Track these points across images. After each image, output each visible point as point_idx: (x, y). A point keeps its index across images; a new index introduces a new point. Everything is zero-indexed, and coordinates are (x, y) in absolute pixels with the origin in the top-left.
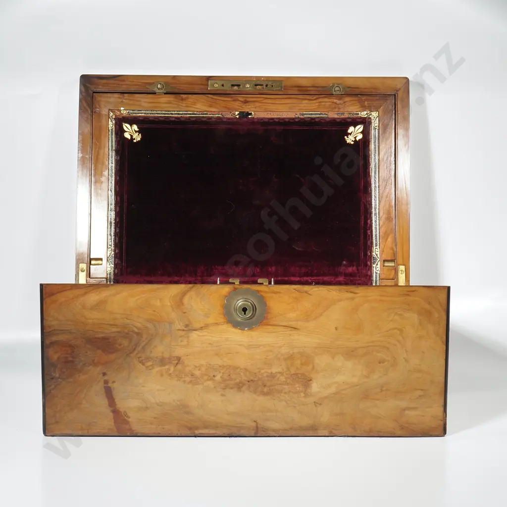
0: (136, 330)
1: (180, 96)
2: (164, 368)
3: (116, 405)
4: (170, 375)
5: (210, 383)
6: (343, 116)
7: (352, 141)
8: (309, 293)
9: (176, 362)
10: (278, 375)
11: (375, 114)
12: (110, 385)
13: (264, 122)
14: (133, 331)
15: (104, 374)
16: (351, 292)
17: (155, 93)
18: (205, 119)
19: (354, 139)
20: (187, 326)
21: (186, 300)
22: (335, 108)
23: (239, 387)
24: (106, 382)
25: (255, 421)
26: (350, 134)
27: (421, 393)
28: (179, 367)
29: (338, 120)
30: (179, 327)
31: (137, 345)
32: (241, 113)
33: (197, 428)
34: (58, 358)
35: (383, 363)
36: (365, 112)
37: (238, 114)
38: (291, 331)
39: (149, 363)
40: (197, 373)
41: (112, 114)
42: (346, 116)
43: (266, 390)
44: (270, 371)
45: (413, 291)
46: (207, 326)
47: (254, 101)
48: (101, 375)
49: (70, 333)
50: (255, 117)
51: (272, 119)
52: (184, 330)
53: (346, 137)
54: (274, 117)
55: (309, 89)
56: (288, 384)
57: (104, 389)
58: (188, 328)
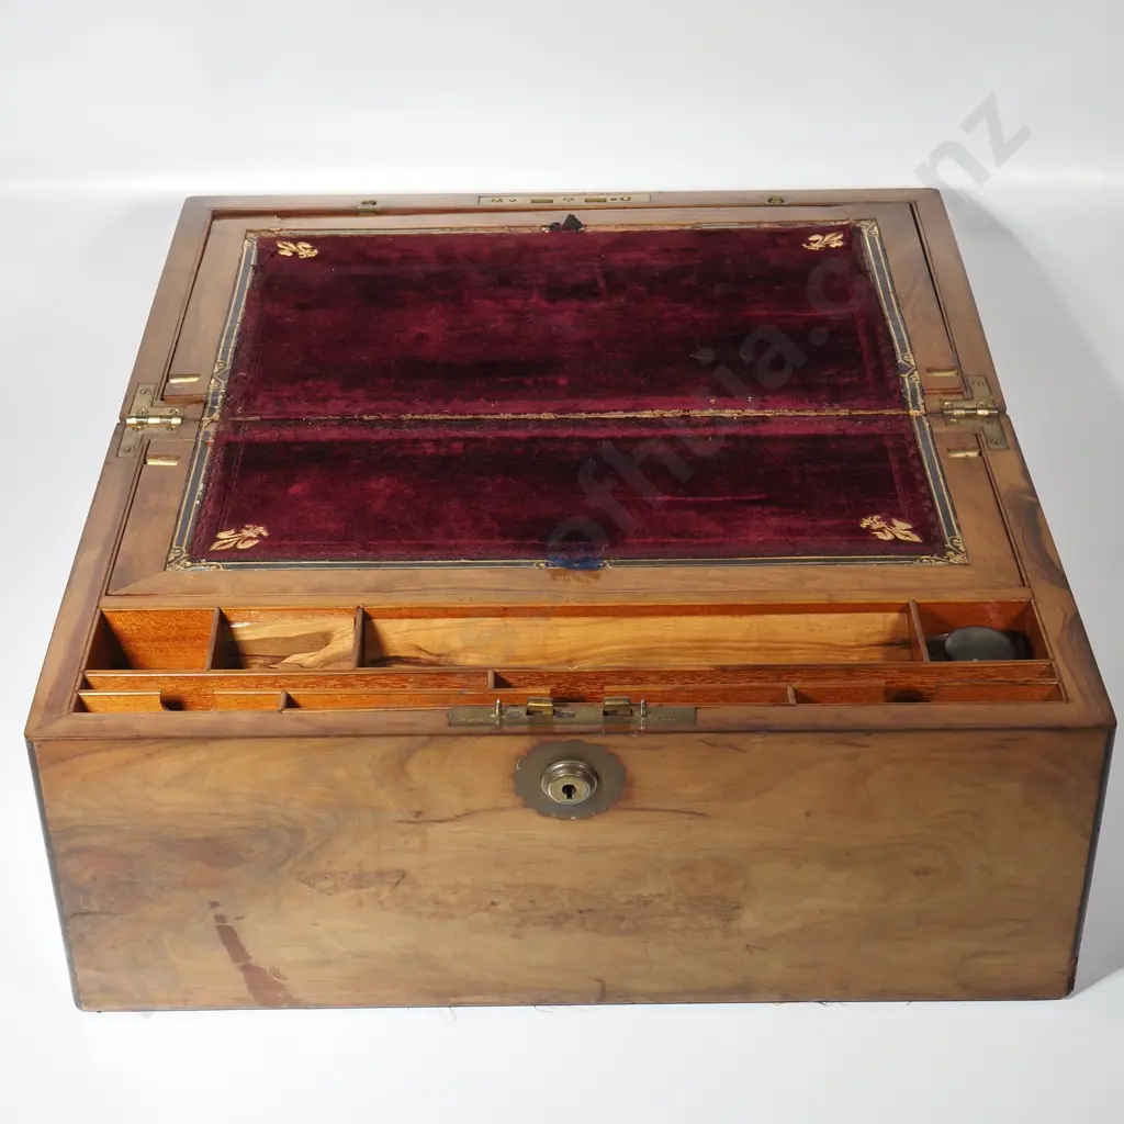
0: (286, 823)
2: (364, 891)
3: (249, 958)
4: (381, 903)
5: (484, 917)
8: (740, 746)
9: (395, 880)
10: (657, 900)
12: (230, 923)
14: (280, 826)
15: (214, 904)
16: (850, 744)
20: (418, 814)
21: (414, 766)
23: (558, 921)
24: (220, 918)
25: (598, 980)
27: (1015, 926)
28: (404, 889)
30: (399, 816)
31: (290, 852)
33: (456, 994)
34: (94, 878)
35: (926, 874)
38: (689, 819)
39: (328, 884)
40: (451, 899)
43: (624, 925)
44: (635, 893)
45: (1018, 740)
46: (470, 814)
48: (208, 906)
49: (116, 830)
52: (412, 822)
56: (680, 915)
57: (216, 931)
58: (421, 818)
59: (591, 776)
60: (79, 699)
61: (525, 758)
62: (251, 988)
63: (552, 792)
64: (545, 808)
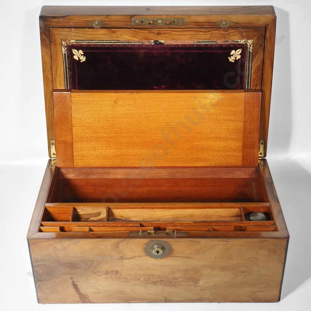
0: (89, 259)
1: (112, 30)
2: (108, 276)
3: (80, 291)
4: (112, 278)
5: (137, 282)
6: (227, 43)
7: (233, 60)
8: (199, 242)
9: (116, 273)
10: (179, 278)
11: (250, 42)
12: (75, 283)
13: (172, 47)
14: (88, 260)
15: (72, 278)
17: (93, 28)
18: (130, 46)
19: (234, 59)
20: (121, 257)
21: (121, 246)
22: (222, 37)
23: (155, 283)
24: (73, 282)
25: (165, 297)
26: (232, 55)
27: (266, 285)
28: (118, 275)
29: (224, 46)
30: (117, 258)
31: (90, 266)
32: (156, 42)
33: (130, 300)
34: (43, 272)
35: (244, 272)
36: (244, 40)
37: (153, 42)
38: (187, 259)
39: (99, 274)
40: (129, 278)
41: (64, 42)
42: (230, 42)
43: (171, 284)
44: (174, 276)
46: (134, 257)
47: (164, 33)
48: (70, 279)
49: (48, 260)
50: (165, 44)
51: (178, 45)
52: (119, 259)
53: (229, 58)
54: (178, 44)
55: (204, 24)
56: (185, 282)
57: (72, 285)
58: (122, 258)
59: (163, 248)
60: (40, 229)
61: (147, 244)
62: (80, 298)
63: (154, 252)
64: (152, 256)
